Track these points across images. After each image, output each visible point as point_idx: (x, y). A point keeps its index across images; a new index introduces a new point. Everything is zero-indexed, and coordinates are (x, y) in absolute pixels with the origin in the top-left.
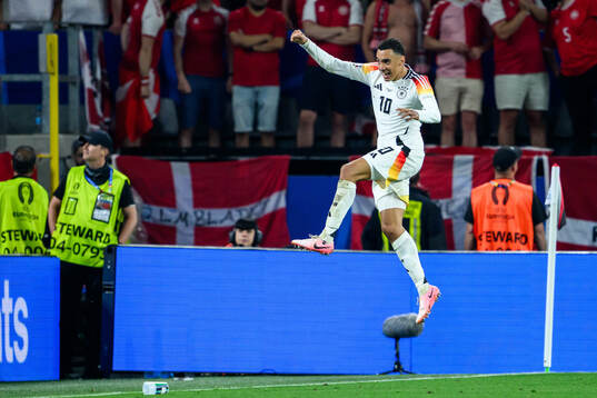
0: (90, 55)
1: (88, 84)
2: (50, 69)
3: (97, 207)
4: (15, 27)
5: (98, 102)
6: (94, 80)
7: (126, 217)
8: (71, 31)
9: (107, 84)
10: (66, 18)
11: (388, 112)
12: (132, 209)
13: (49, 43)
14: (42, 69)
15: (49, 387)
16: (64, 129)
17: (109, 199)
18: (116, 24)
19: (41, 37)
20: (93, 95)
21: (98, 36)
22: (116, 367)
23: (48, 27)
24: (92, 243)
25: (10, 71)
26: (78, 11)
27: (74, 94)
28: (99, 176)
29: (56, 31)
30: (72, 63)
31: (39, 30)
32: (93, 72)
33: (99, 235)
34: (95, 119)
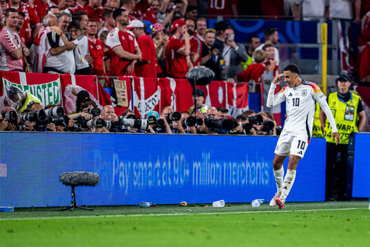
0: (343, 35)
1: (342, 49)
2: (323, 42)
3: (346, 113)
4: (305, 19)
5: (347, 58)
6: (346, 48)
7: (361, 117)
8: (334, 22)
9: (352, 49)
10: (331, 15)
11: (298, 105)
12: (363, 113)
13: (322, 28)
14: (319, 41)
15: (319, 205)
16: (330, 72)
17: (352, 109)
18: (357, 19)
19: (319, 25)
20: (344, 55)
21: (348, 25)
22: (354, 195)
23: (322, 20)
24: (346, 132)
25: (302, 42)
26: (338, 12)
27: (335, 54)
28: (345, 98)
29: (327, 22)
30: (334, 39)
31: (318, 21)
32: (345, 44)
33: (349, 127)
34: (346, 68)
